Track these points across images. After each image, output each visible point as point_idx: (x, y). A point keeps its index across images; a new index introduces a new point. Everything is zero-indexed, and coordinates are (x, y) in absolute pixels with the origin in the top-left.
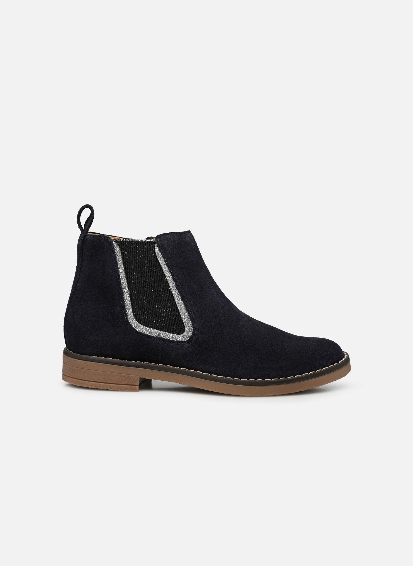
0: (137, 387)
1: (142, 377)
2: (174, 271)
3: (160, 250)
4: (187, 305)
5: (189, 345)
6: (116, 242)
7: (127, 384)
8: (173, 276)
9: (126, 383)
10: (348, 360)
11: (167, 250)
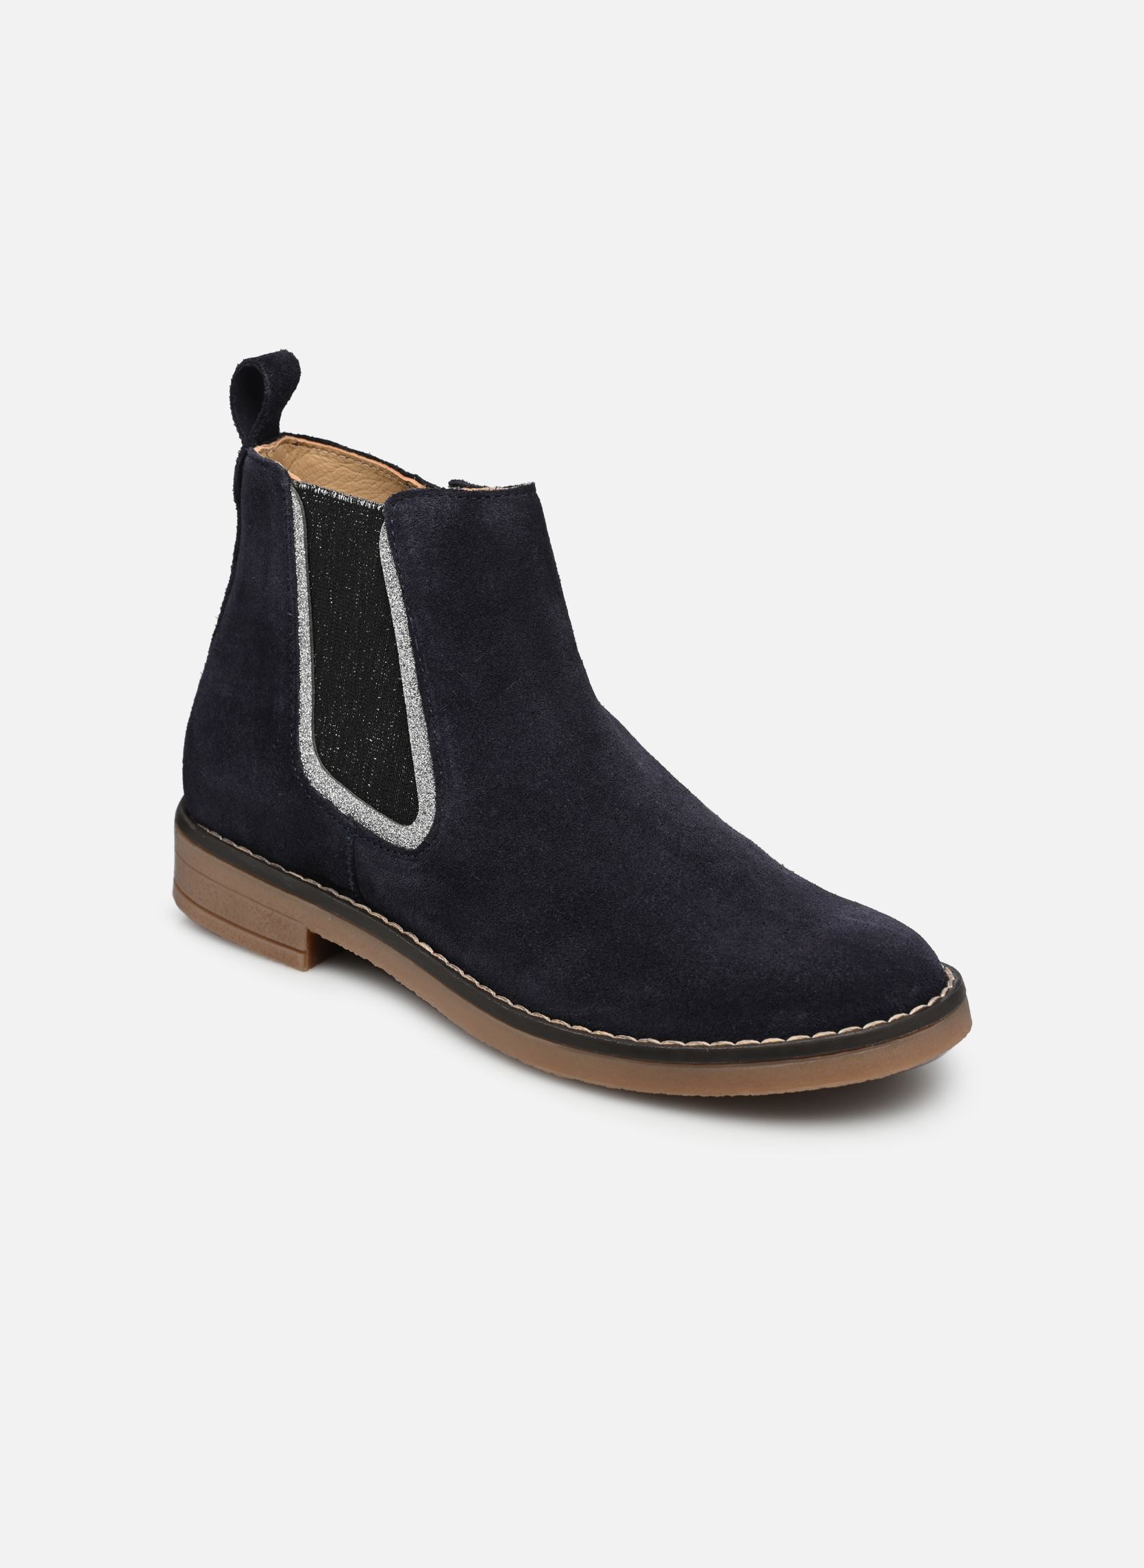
0: (301, 958)
1: (312, 930)
2: (418, 616)
3: (392, 540)
4: (434, 734)
5: (415, 865)
6: (300, 491)
7: (276, 940)
8: (413, 632)
9: (275, 938)
10: (959, 994)
11: (410, 547)
